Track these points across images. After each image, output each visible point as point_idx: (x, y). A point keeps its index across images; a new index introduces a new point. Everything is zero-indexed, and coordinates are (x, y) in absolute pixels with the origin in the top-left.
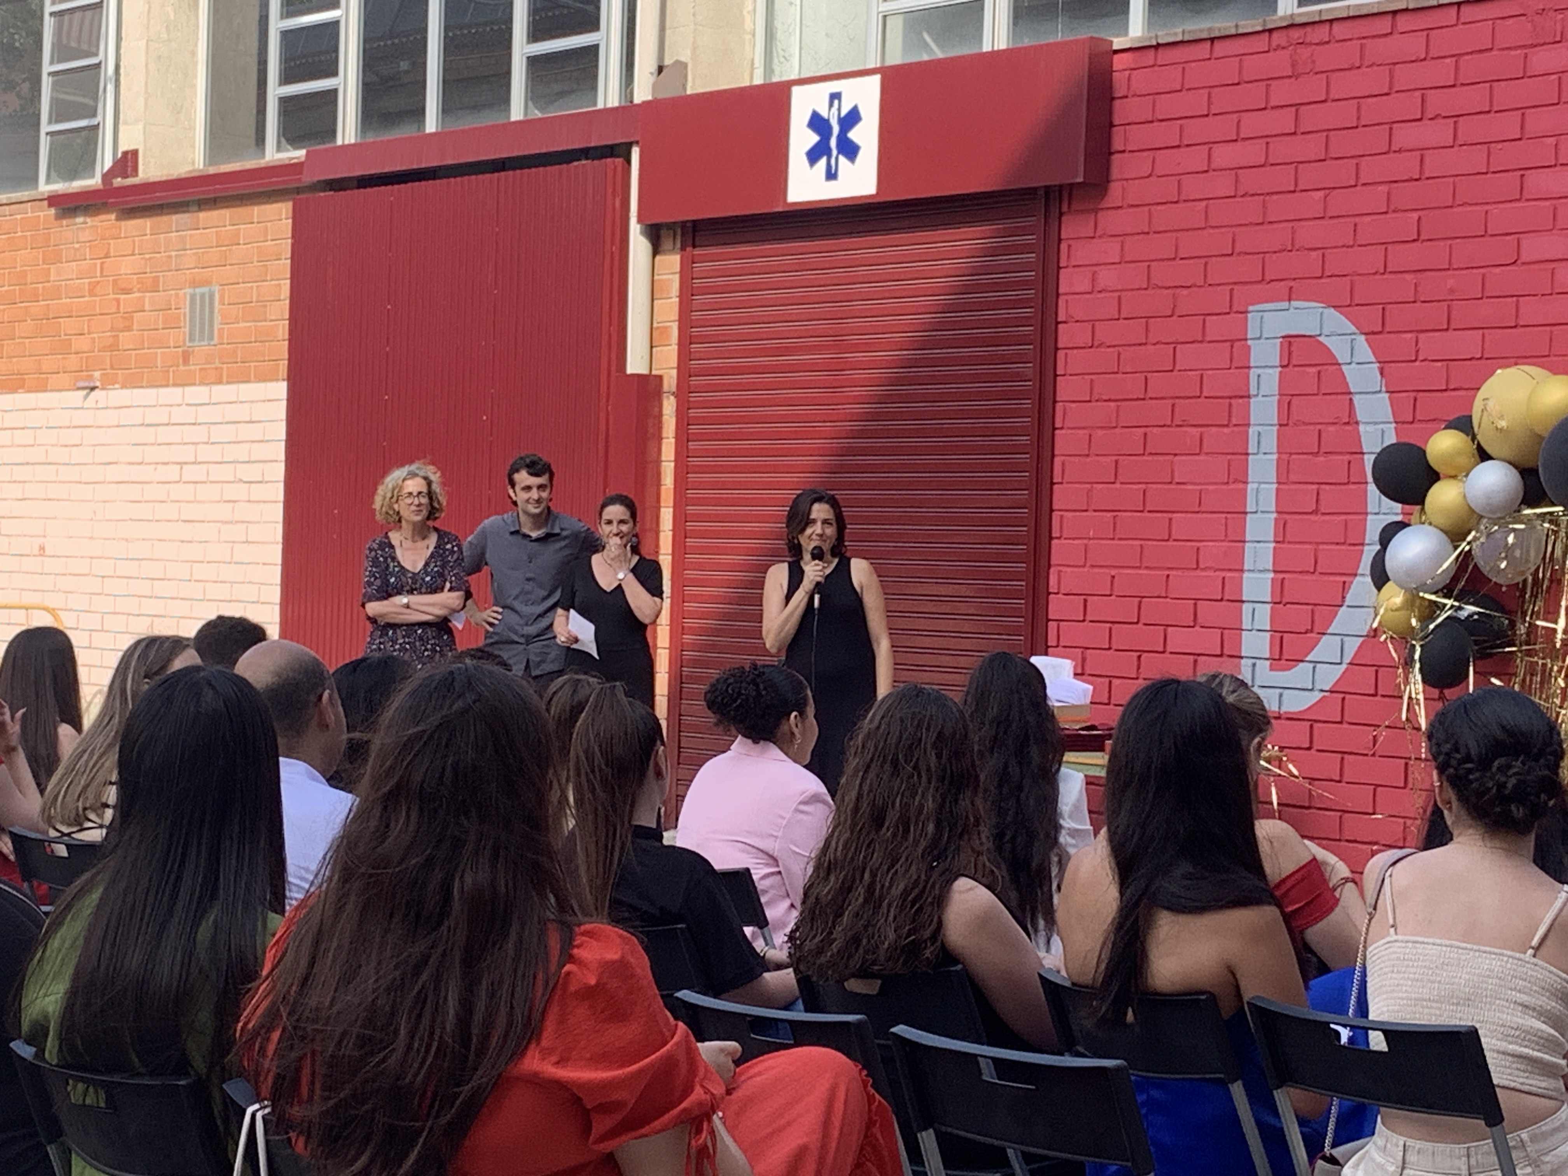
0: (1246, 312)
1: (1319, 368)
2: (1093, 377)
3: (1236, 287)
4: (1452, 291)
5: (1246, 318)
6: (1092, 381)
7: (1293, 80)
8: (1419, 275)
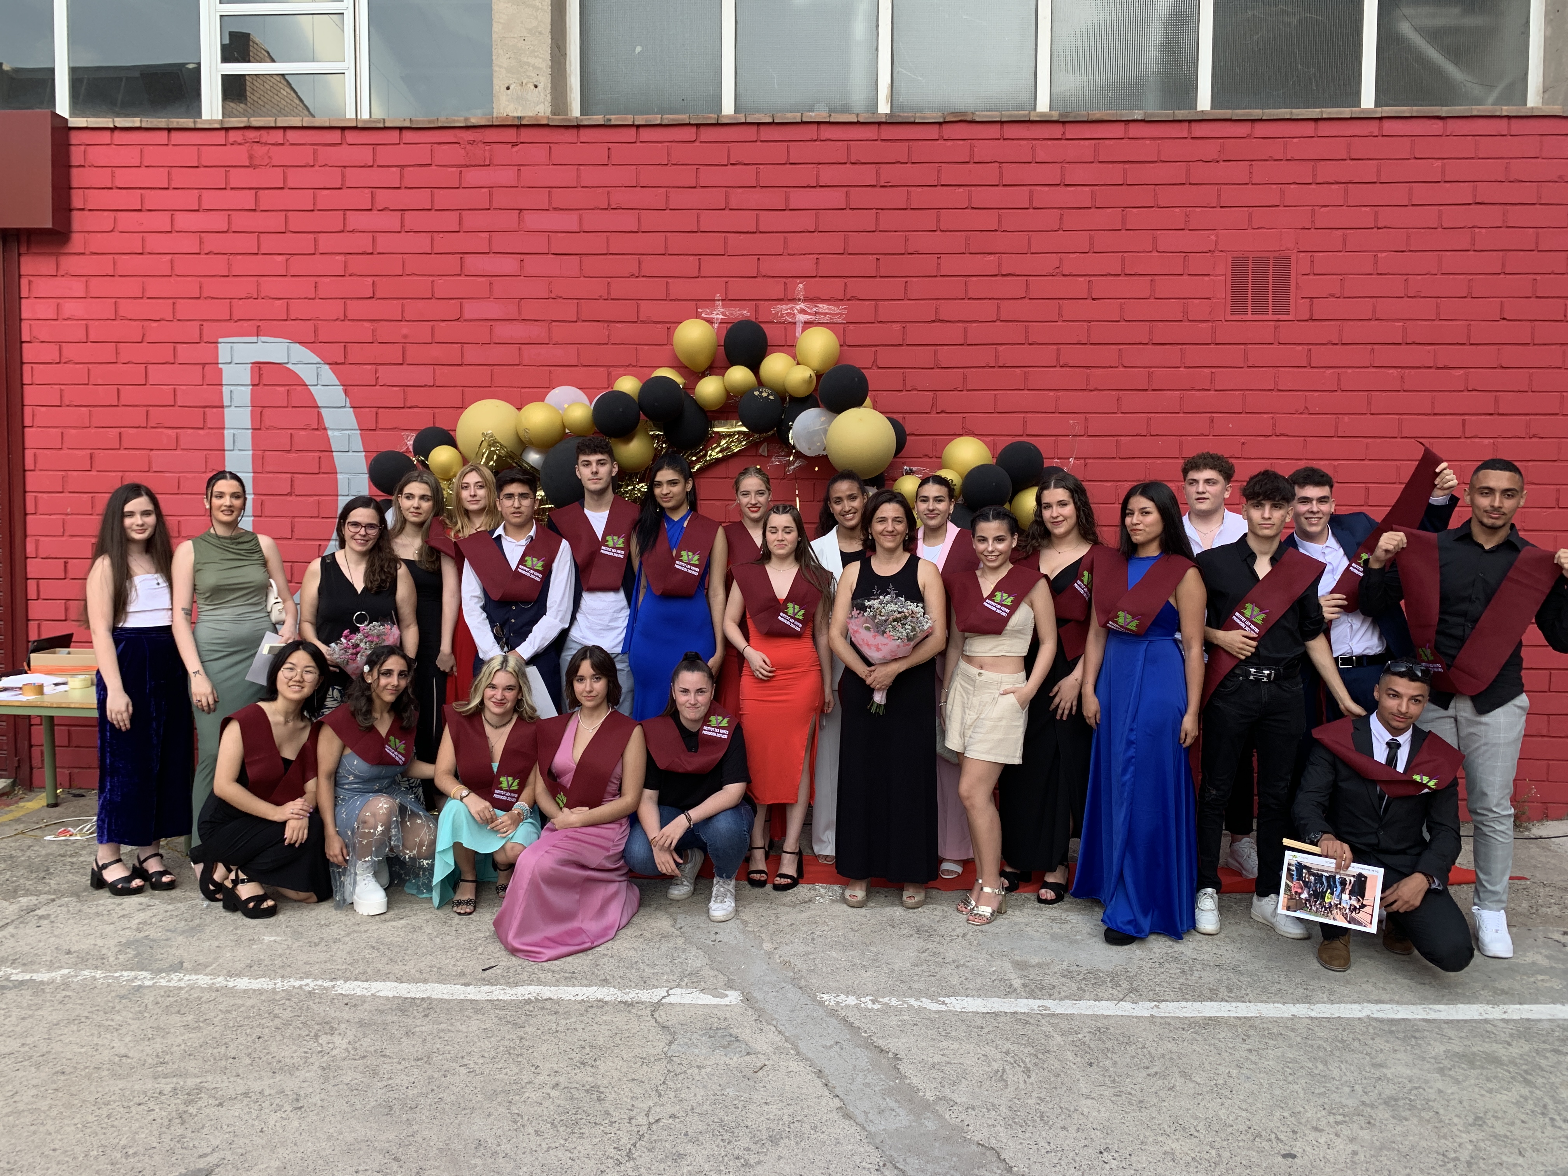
0: (217, 343)
1: (287, 388)
2: (63, 387)
3: (204, 323)
4: (405, 337)
5: (217, 348)
6: (61, 390)
7: (251, 169)
8: (375, 324)
